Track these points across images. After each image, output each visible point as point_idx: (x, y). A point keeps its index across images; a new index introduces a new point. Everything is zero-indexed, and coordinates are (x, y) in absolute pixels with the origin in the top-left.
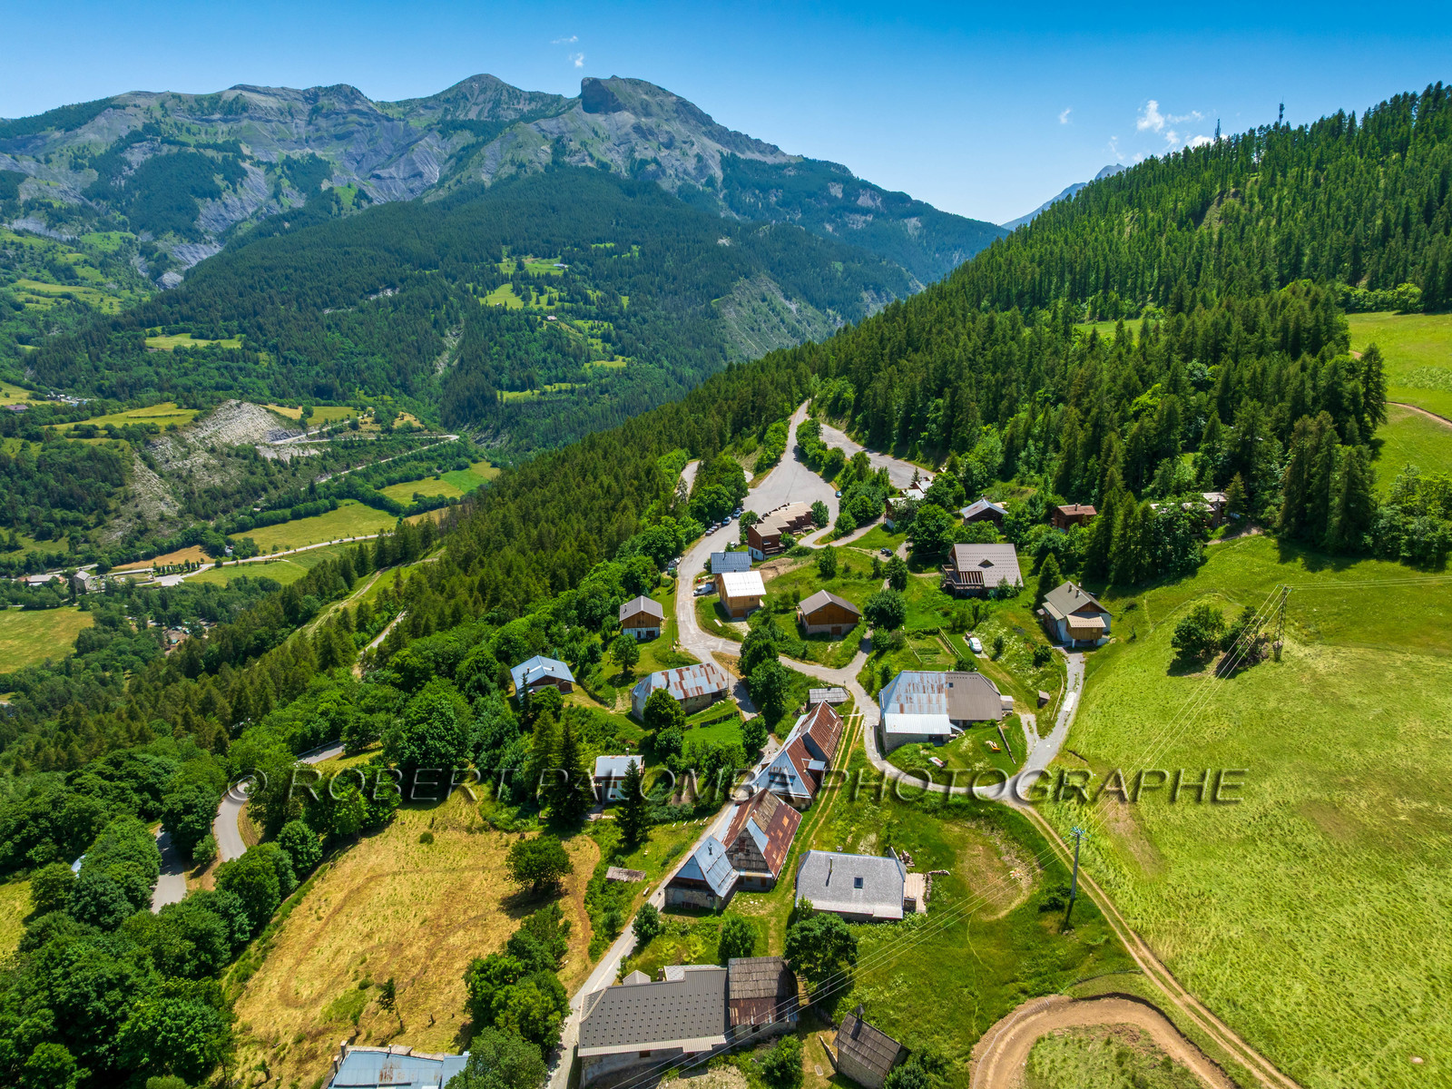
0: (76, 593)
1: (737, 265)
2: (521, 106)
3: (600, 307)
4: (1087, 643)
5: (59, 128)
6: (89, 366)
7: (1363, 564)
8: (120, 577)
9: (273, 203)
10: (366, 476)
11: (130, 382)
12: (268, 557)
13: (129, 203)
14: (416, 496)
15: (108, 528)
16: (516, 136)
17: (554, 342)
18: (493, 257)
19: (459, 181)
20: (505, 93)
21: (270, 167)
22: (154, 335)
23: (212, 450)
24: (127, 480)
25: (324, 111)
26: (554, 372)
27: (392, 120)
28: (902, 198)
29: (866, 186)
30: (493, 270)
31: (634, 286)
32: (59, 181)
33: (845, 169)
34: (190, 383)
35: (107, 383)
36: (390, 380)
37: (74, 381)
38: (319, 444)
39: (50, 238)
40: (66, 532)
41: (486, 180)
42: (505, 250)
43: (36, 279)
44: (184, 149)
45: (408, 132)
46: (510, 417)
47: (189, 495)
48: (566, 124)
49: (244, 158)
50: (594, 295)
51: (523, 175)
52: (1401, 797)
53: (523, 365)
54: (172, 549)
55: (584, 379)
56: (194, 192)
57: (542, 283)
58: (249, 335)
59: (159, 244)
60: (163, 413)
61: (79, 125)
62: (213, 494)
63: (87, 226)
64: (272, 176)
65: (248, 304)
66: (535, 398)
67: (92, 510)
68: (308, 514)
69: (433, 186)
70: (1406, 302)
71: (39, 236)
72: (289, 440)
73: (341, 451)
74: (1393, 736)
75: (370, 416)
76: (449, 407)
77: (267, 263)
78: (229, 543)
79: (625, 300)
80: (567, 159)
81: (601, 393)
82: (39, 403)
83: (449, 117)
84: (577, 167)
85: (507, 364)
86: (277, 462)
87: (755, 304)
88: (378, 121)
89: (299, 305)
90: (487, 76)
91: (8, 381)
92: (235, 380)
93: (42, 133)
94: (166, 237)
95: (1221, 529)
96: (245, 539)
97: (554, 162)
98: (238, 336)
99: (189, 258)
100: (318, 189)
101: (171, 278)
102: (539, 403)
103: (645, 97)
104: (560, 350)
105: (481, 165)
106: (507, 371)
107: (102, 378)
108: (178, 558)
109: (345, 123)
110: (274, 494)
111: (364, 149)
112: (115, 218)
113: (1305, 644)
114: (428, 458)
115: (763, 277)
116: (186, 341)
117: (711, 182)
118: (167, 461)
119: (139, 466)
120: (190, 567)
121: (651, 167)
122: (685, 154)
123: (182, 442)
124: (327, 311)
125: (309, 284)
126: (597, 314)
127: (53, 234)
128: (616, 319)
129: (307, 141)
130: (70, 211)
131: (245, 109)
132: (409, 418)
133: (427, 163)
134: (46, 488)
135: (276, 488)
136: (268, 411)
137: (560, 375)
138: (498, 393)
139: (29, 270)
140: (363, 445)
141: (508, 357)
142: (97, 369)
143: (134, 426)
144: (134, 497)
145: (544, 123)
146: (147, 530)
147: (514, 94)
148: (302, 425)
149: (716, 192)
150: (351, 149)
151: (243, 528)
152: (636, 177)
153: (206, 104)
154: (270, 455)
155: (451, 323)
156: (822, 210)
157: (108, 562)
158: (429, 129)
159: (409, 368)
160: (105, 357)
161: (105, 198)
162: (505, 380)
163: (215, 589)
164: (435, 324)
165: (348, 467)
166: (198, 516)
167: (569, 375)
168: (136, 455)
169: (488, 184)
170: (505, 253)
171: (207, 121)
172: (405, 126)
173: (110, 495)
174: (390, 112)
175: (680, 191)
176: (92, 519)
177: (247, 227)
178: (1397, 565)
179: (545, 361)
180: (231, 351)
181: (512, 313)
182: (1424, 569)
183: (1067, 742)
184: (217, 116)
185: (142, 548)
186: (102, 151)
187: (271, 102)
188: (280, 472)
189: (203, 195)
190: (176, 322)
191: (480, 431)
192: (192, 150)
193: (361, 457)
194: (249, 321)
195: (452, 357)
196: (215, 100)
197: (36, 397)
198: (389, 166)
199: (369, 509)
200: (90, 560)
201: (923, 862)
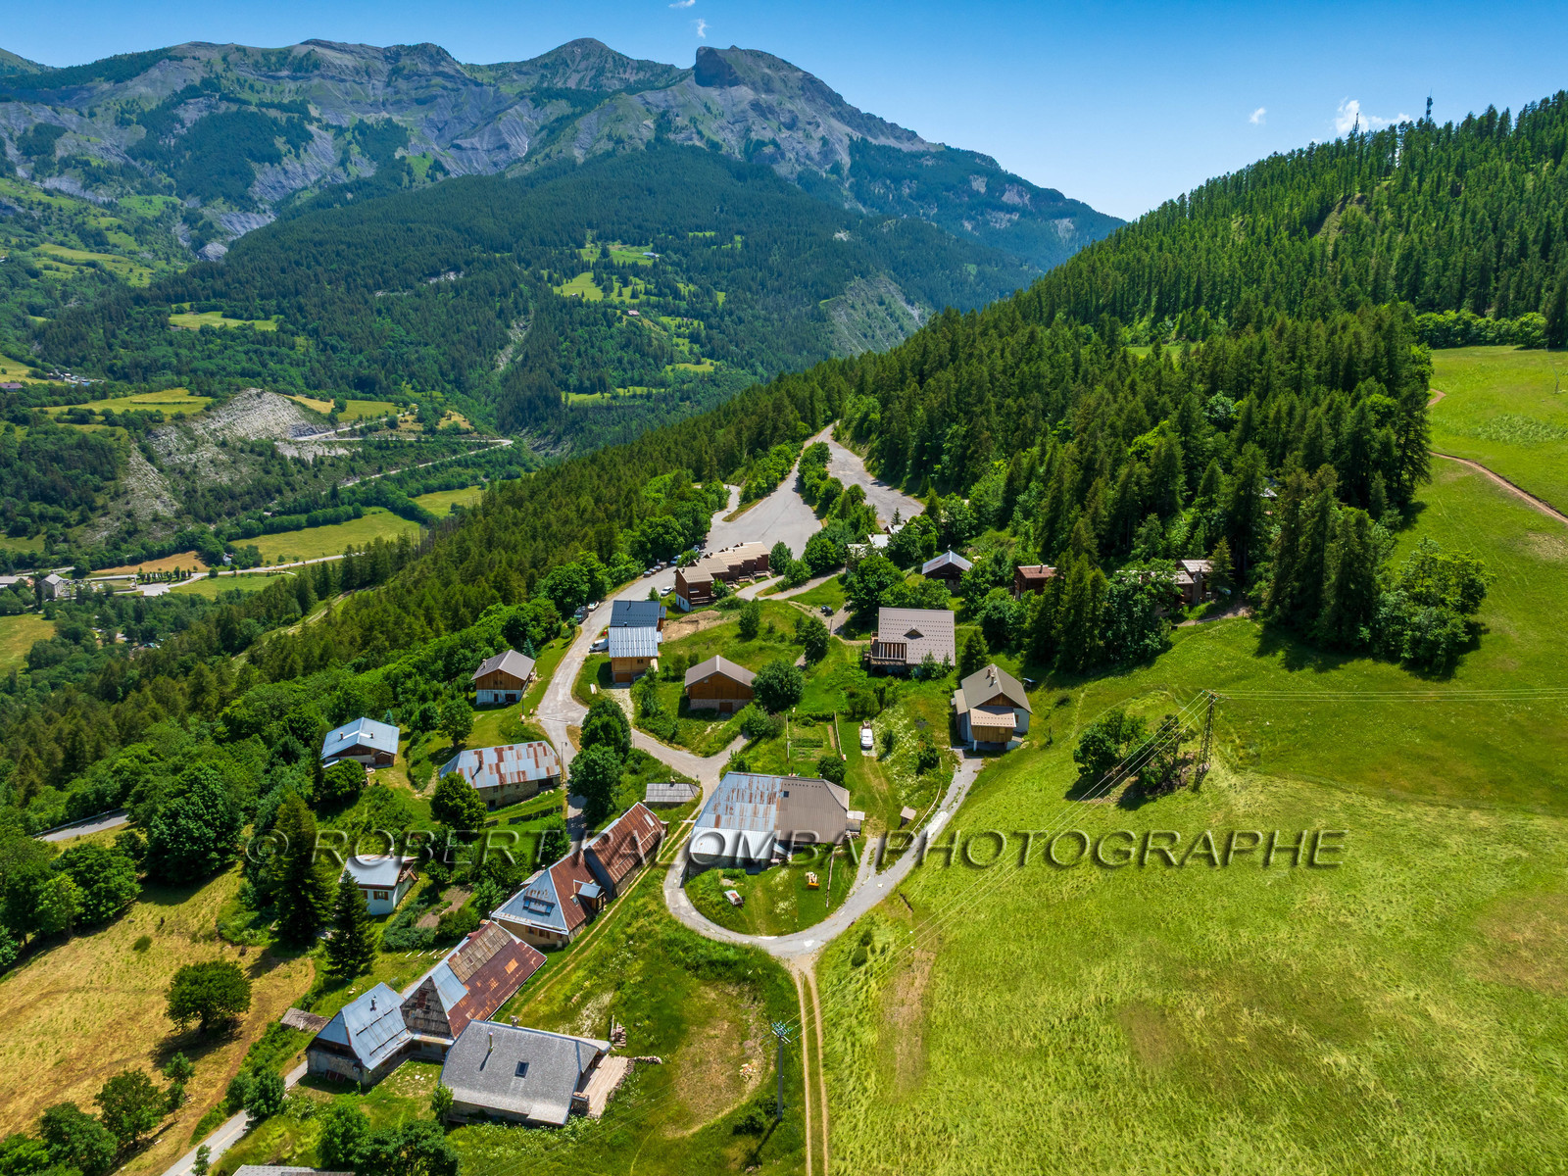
0: (41, 600)
1: (852, 263)
2: (627, 76)
3: (691, 304)
4: (992, 746)
5: (108, 80)
6: (102, 344)
7: (1355, 665)
8: (96, 584)
9: (339, 171)
10: (400, 481)
11: (145, 362)
12: (272, 568)
13: (178, 165)
14: (454, 507)
15: (93, 527)
16: (616, 108)
17: (633, 339)
18: (575, 241)
19: (548, 156)
20: (610, 59)
21: (340, 131)
22: (180, 312)
23: (223, 444)
24: (120, 474)
25: (406, 72)
26: (629, 374)
27: (481, 85)
28: (1054, 196)
29: (1015, 180)
30: (573, 256)
31: (732, 281)
32: (102, 137)
33: (992, 161)
34: (213, 367)
35: (119, 363)
36: (443, 374)
37: (84, 359)
38: (349, 443)
39: (84, 199)
40: (44, 529)
41: (579, 155)
42: (589, 234)
43: (62, 244)
44: (244, 107)
45: (498, 99)
46: (574, 423)
47: (190, 494)
48: (675, 98)
49: (311, 120)
50: (684, 288)
51: (621, 152)
52: (1251, 1008)
53: (595, 364)
54: (163, 554)
55: (663, 384)
56: (252, 155)
57: (626, 273)
58: (287, 316)
59: (206, 212)
60: (171, 400)
61: (131, 76)
62: (219, 494)
63: (128, 188)
64: (341, 142)
65: (289, 283)
66: (604, 402)
67: (75, 506)
68: (327, 521)
69: (519, 160)
70: (1527, 334)
71: (71, 196)
72: (314, 437)
73: (373, 451)
74: (1281, 914)
75: (412, 413)
76: (507, 407)
77: (317, 237)
78: (229, 550)
79: (721, 297)
80: (672, 136)
81: (682, 400)
82: (37, 381)
83: (545, 85)
84: (682, 146)
85: (577, 362)
86: (298, 461)
87: (870, 307)
88: (465, 85)
89: (349, 284)
90: (592, 41)
91: (9, 355)
92: (264, 365)
93: (89, 84)
94: (215, 203)
95: (1203, 607)
96: (250, 547)
97: (657, 139)
98: (275, 317)
99: (239, 228)
100: (391, 157)
101: (215, 249)
102: (609, 408)
103: (767, 71)
104: (639, 350)
105: (573, 139)
106: (576, 370)
107: (115, 358)
108: (168, 565)
109: (427, 87)
110: (289, 497)
111: (448, 115)
112: (160, 181)
113: (1235, 770)
114: (474, 464)
115: (882, 277)
116: (215, 320)
117: (836, 169)
118: (170, 454)
119: (137, 458)
120: (180, 575)
121: (769, 150)
122: (808, 136)
123: (189, 433)
124: (379, 294)
125: (362, 263)
126: (687, 311)
127: (89, 195)
128: (708, 316)
129: (384, 104)
130: (109, 171)
131: (316, 66)
132: (457, 418)
133: (514, 134)
134: (25, 477)
135: (293, 490)
136: (293, 403)
137: (637, 378)
138: (563, 395)
139: (56, 233)
140: (400, 446)
141: (579, 355)
142: (110, 347)
143: (136, 412)
144: (126, 492)
145: (650, 96)
146: (136, 531)
147: (621, 61)
148: (332, 420)
149: (841, 181)
150: (432, 115)
151: (249, 534)
152: (750, 160)
153: (273, 59)
154: (290, 453)
155: (519, 313)
156: (961, 205)
157: (87, 566)
158: (521, 96)
159: (465, 362)
160: (122, 334)
161: (151, 157)
162: (573, 380)
163: (203, 602)
164: (501, 314)
165: (380, 470)
166: (198, 518)
167: (647, 378)
168: (135, 445)
169: (580, 160)
170: (589, 237)
171: (273, 77)
172: (496, 92)
173: (98, 489)
174: (479, 77)
175: (800, 178)
176: (75, 516)
177: (306, 196)
178: (1394, 669)
179: (620, 361)
180: (264, 334)
181: (588, 305)
182: (1425, 677)
183: (905, 881)
184: (284, 73)
185: (128, 551)
186: (153, 106)
187: (347, 60)
188: (299, 472)
189: (260, 159)
190: (207, 298)
191: (539, 436)
192: (253, 109)
193: (396, 459)
194: (288, 301)
195: (517, 352)
196: (284, 55)
197: (35, 375)
198: (472, 136)
199: (398, 518)
200: (67, 562)
201: (639, 1042)
